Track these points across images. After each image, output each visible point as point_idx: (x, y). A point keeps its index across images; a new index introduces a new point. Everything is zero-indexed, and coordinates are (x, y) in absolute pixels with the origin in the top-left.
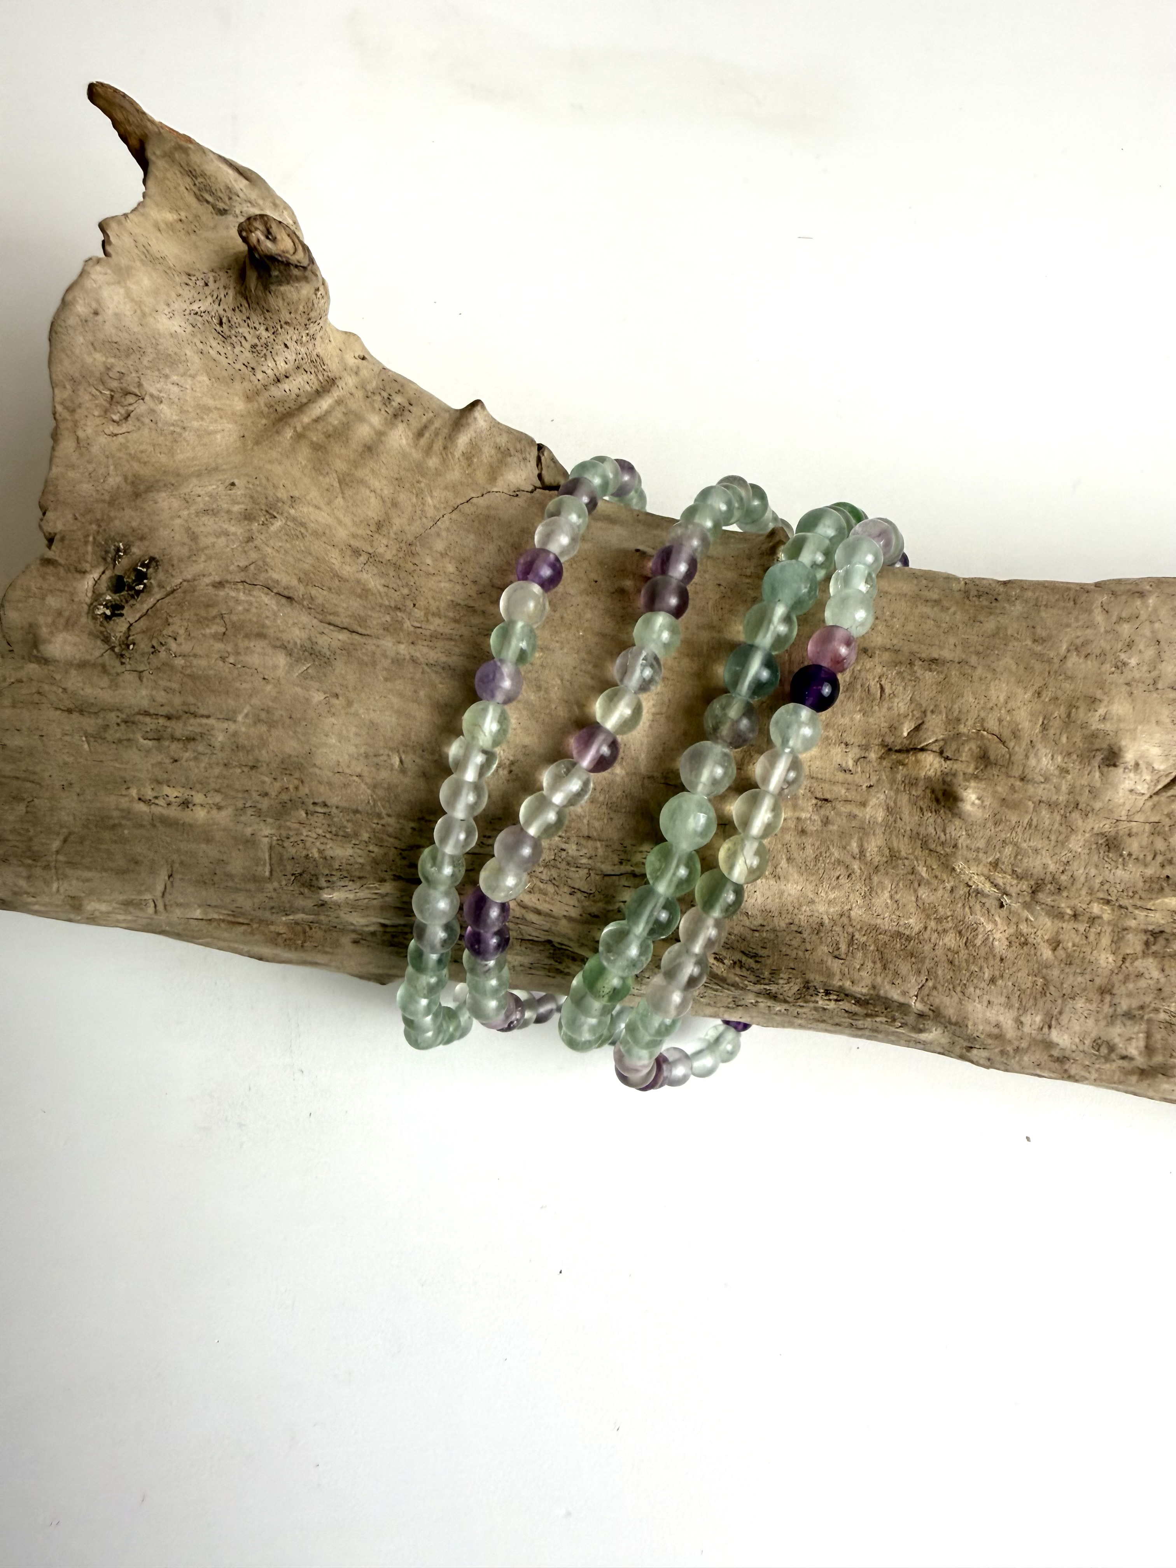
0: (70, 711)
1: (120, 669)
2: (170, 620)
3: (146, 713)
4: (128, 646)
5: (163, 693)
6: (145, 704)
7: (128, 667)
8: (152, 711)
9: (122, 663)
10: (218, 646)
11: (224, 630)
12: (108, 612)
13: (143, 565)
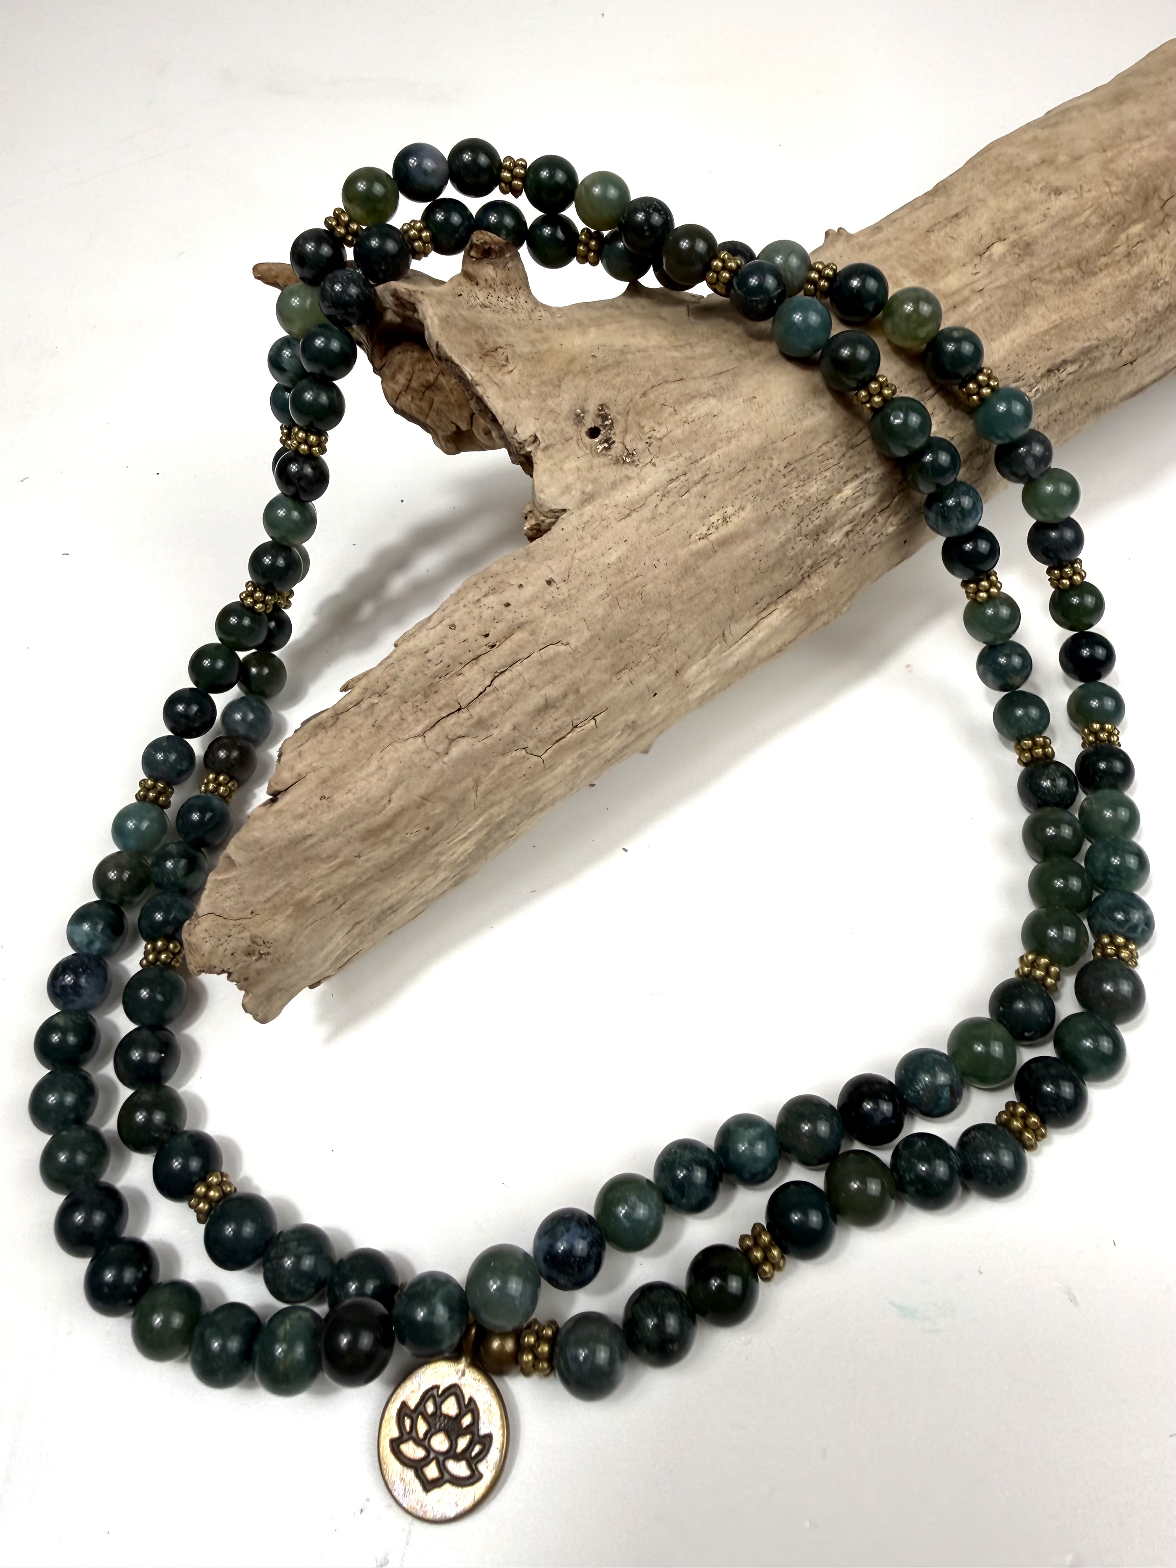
0: (629, 515)
1: (637, 470)
2: (642, 424)
3: (672, 480)
4: (633, 454)
5: (672, 463)
6: (667, 476)
7: (641, 465)
8: (674, 477)
9: (636, 466)
10: (678, 417)
11: (672, 409)
12: (606, 445)
13: (600, 411)
